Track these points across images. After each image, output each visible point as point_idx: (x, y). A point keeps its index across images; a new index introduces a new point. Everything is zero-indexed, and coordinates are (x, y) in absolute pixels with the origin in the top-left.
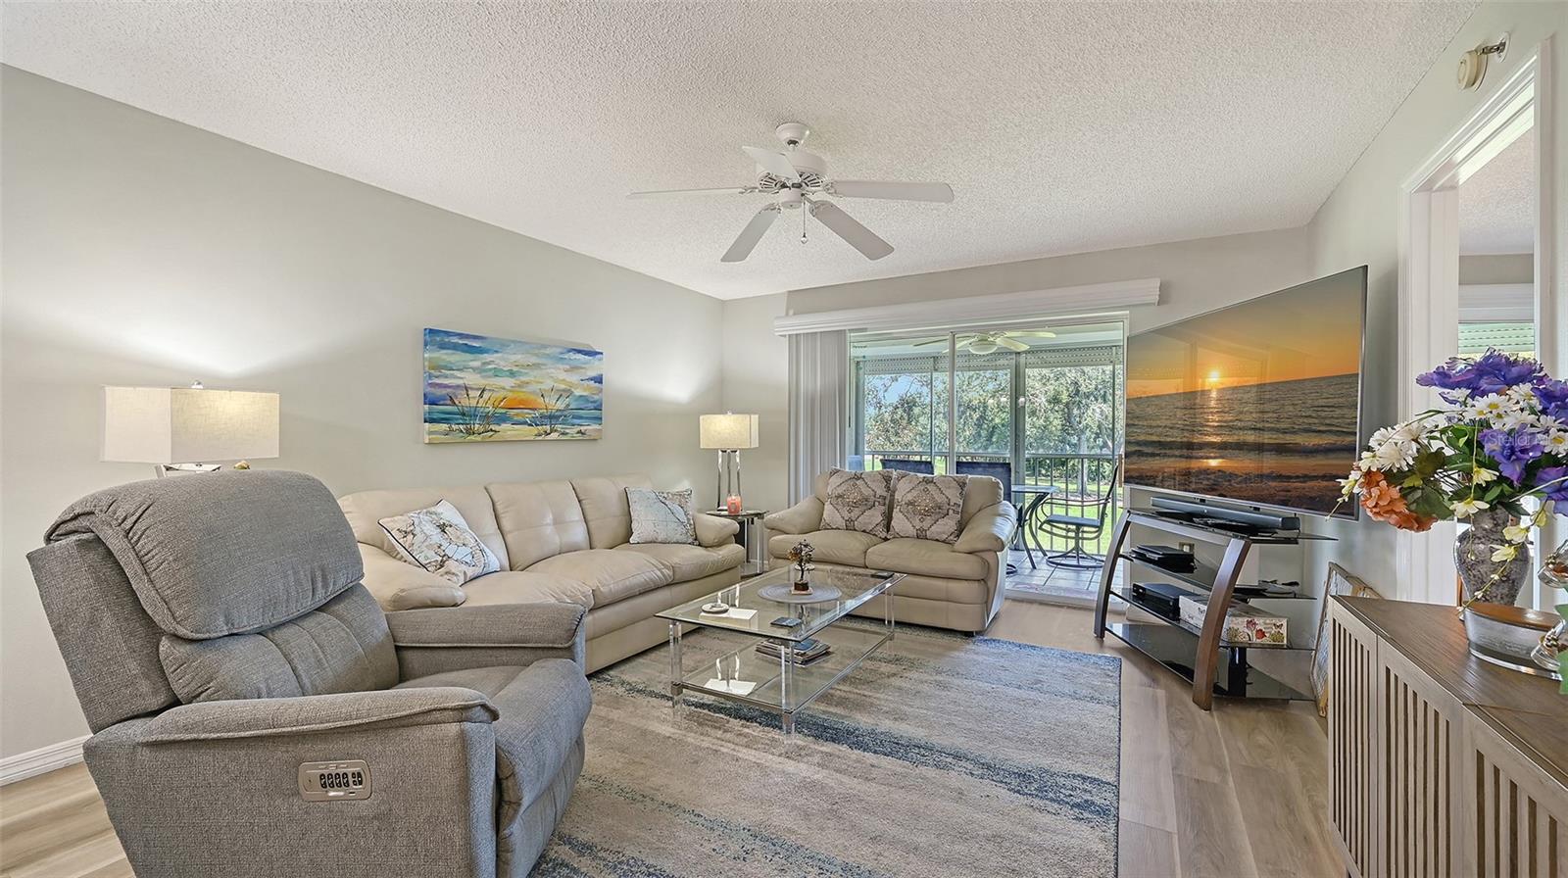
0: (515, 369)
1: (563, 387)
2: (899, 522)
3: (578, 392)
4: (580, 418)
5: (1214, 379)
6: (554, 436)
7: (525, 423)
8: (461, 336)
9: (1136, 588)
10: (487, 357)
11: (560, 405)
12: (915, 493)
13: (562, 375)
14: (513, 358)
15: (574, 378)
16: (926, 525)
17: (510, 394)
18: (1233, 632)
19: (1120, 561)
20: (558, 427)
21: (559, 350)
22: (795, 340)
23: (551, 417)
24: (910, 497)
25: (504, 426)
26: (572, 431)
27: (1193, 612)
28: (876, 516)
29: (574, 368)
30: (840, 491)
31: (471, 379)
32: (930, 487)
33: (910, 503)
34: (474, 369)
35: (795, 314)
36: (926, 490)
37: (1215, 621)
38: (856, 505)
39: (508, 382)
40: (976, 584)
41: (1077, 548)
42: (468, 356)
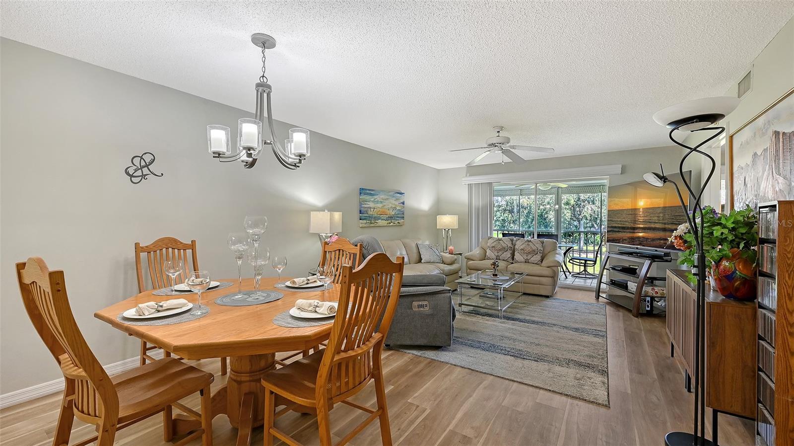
0: (382, 200)
1: (394, 206)
2: (517, 256)
3: (398, 208)
4: (398, 217)
5: (642, 203)
6: (392, 224)
7: (384, 220)
8: (369, 190)
9: (612, 280)
10: (375, 197)
11: (393, 213)
12: (524, 246)
13: (394, 202)
14: (381, 197)
15: (397, 203)
16: (529, 258)
17: (381, 210)
18: (646, 292)
19: (605, 270)
20: (393, 221)
21: (393, 193)
22: (470, 186)
23: (391, 217)
24: (522, 247)
25: (380, 221)
26: (396, 222)
27: (632, 286)
28: (508, 255)
29: (397, 199)
30: (493, 245)
31: (371, 205)
32: (530, 243)
33: (522, 249)
34: (372, 201)
35: (469, 176)
36: (528, 245)
37: (640, 288)
38: (500, 250)
39: (380, 205)
40: (550, 278)
41: (585, 270)
42: (371, 197)
